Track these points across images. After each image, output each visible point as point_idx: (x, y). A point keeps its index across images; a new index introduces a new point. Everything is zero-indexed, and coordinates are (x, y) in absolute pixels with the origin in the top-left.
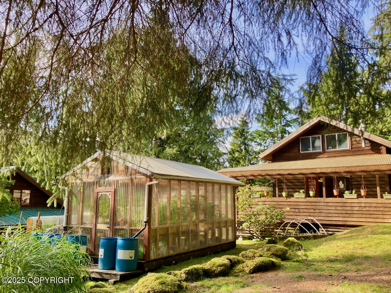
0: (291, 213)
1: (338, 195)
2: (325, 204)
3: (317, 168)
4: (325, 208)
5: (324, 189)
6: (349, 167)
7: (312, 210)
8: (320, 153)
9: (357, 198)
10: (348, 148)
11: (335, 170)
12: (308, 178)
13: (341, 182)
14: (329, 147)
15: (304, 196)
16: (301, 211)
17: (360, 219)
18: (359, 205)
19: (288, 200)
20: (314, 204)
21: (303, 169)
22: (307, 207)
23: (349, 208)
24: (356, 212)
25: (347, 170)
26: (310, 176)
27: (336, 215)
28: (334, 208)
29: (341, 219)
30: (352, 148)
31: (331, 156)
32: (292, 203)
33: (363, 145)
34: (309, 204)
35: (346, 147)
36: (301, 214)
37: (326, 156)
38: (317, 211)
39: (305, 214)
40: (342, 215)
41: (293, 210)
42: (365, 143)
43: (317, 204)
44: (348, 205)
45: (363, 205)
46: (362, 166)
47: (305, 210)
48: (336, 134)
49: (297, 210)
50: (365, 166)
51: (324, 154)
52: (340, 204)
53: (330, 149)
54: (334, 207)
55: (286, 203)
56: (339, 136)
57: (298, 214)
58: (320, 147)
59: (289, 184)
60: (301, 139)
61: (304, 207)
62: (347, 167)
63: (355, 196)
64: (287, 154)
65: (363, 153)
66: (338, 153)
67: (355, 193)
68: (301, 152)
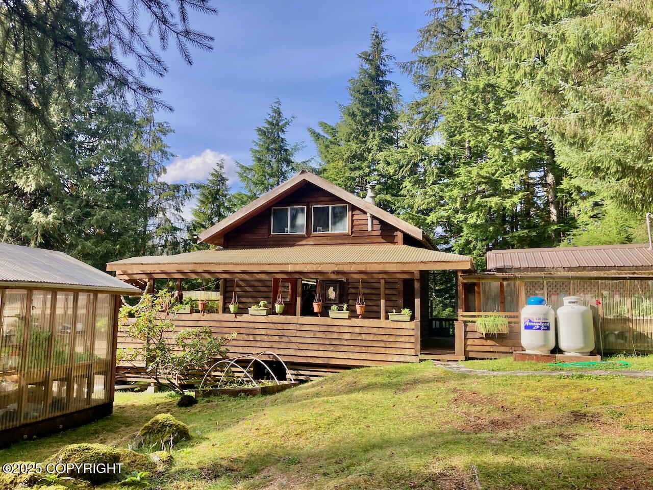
0: (241, 343)
1: (320, 313)
2: (298, 327)
3: (288, 264)
4: (298, 334)
5: (299, 300)
6: (339, 264)
7: (277, 337)
8: (302, 238)
9: (350, 318)
10: (347, 232)
11: (317, 267)
12: (276, 281)
13: (331, 289)
14: (318, 228)
15: (265, 313)
16: (258, 338)
17: (351, 354)
18: (351, 330)
19: (239, 318)
20: (279, 326)
21: (266, 264)
22: (270, 332)
23: (335, 336)
24: (345, 343)
25: (336, 269)
26: (278, 276)
27: (315, 347)
28: (311, 335)
29: (321, 354)
30: (352, 232)
31: (319, 243)
32: (245, 325)
33: (370, 229)
34: (272, 326)
35: (344, 229)
36: (258, 344)
37: (311, 243)
38: (285, 339)
39: (264, 344)
40: (323, 346)
41: (246, 337)
42: (373, 225)
43: (286, 327)
44: (335, 329)
45: (357, 330)
46: (359, 263)
47: (265, 338)
48: (330, 207)
49: (251, 338)
50: (364, 263)
51: (309, 239)
52: (322, 329)
53: (319, 231)
54: (312, 333)
55: (234, 325)
56: (333, 208)
57: (253, 344)
58: (303, 226)
59: (248, 289)
60: (274, 210)
61: (263, 332)
62: (337, 264)
63: (346, 314)
64: (249, 237)
65: (369, 241)
66: (330, 240)
67: (347, 310)
68: (272, 234)
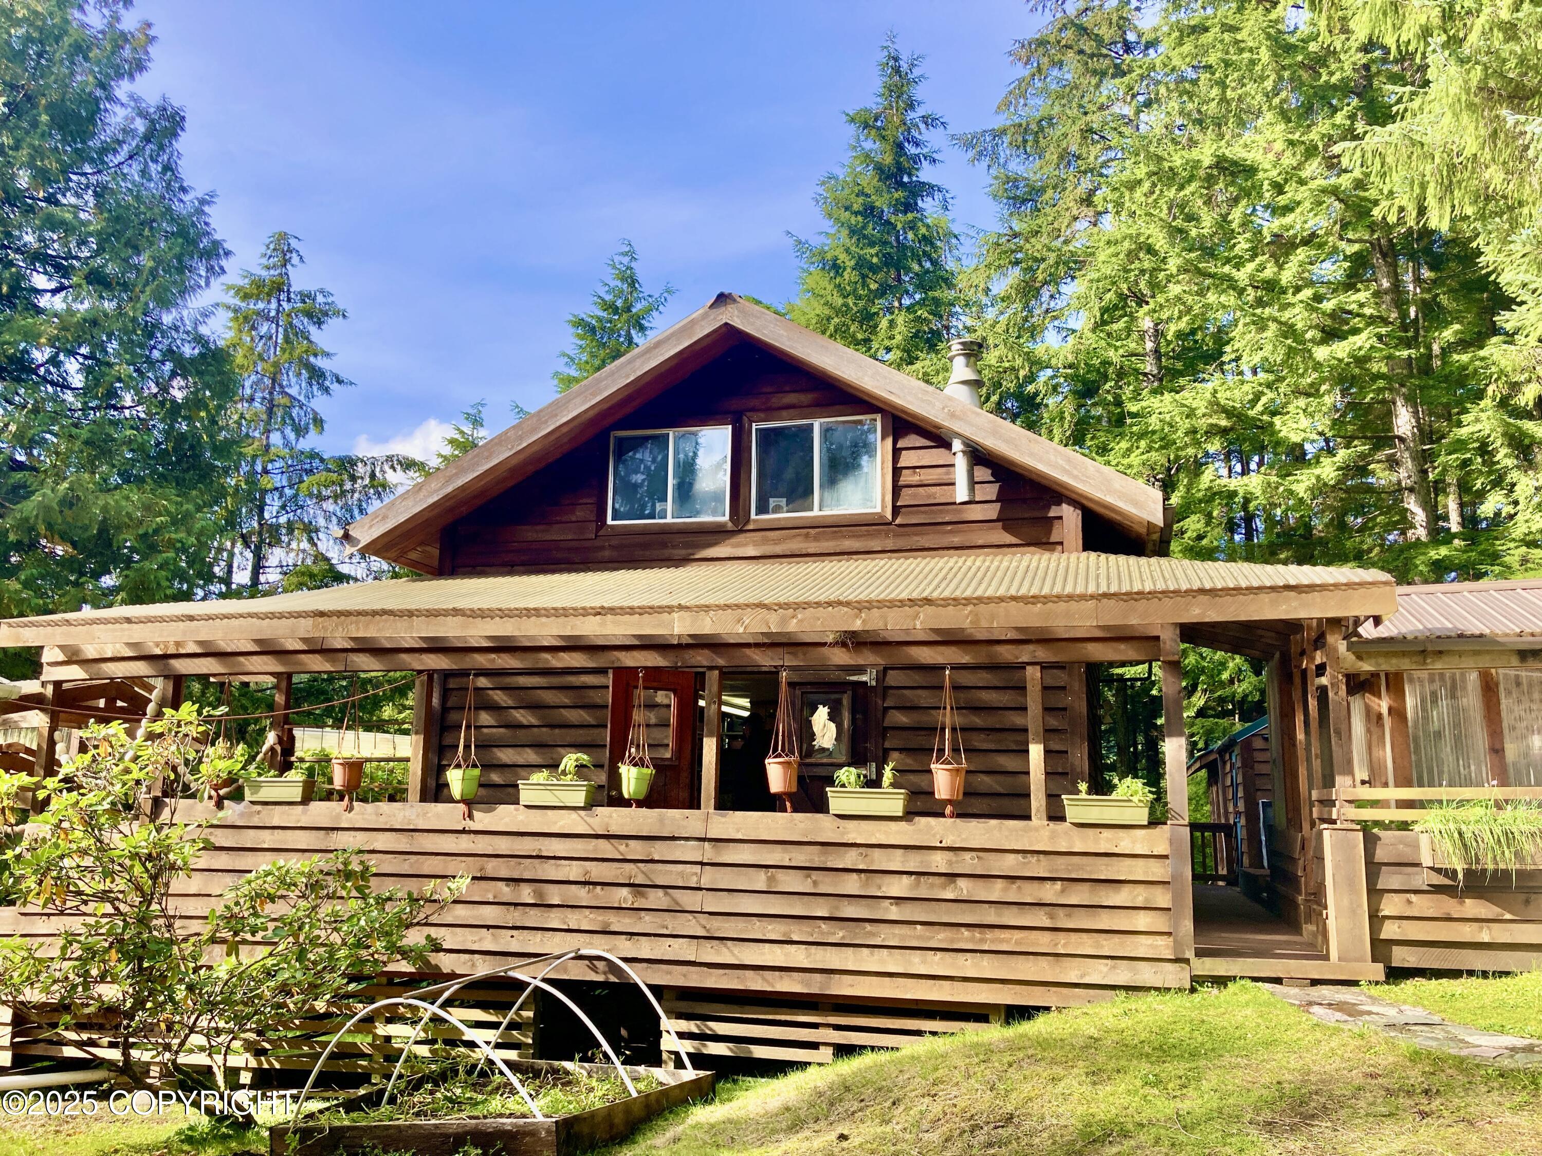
0: (490, 914)
1: (789, 795)
2: (708, 853)
3: (670, 609)
4: (709, 877)
5: (710, 748)
6: (869, 605)
7: (625, 891)
8: (716, 534)
9: (909, 814)
10: (878, 510)
11: (784, 621)
12: (625, 677)
13: (822, 712)
14: (772, 502)
15: (579, 797)
16: (554, 895)
17: (916, 956)
18: (913, 862)
19: (482, 820)
20: (636, 850)
21: (585, 612)
22: (598, 871)
23: (852, 885)
24: (894, 912)
25: (857, 625)
26: (630, 660)
27: (774, 930)
28: (759, 881)
29: (798, 956)
30: (896, 510)
31: (778, 549)
32: (503, 845)
33: (961, 493)
34: (606, 849)
35: (867, 500)
36: (554, 919)
37: (751, 551)
38: (656, 899)
39: (574, 919)
40: (806, 926)
41: (505, 892)
42: (973, 483)
43: (659, 851)
44: (850, 859)
45: (939, 862)
46: (947, 602)
47: (581, 895)
48: (817, 425)
49: (526, 894)
50: (968, 601)
51: (741, 538)
52: (800, 857)
53: (777, 509)
54: (762, 874)
55: (464, 844)
56: (827, 432)
57: (533, 917)
58: (717, 497)
59: (522, 716)
60: (620, 441)
61: (573, 871)
62: (861, 606)
63: (894, 804)
64: (532, 534)
65: (956, 540)
66: (816, 539)
67: (894, 785)
68: (610, 522)
